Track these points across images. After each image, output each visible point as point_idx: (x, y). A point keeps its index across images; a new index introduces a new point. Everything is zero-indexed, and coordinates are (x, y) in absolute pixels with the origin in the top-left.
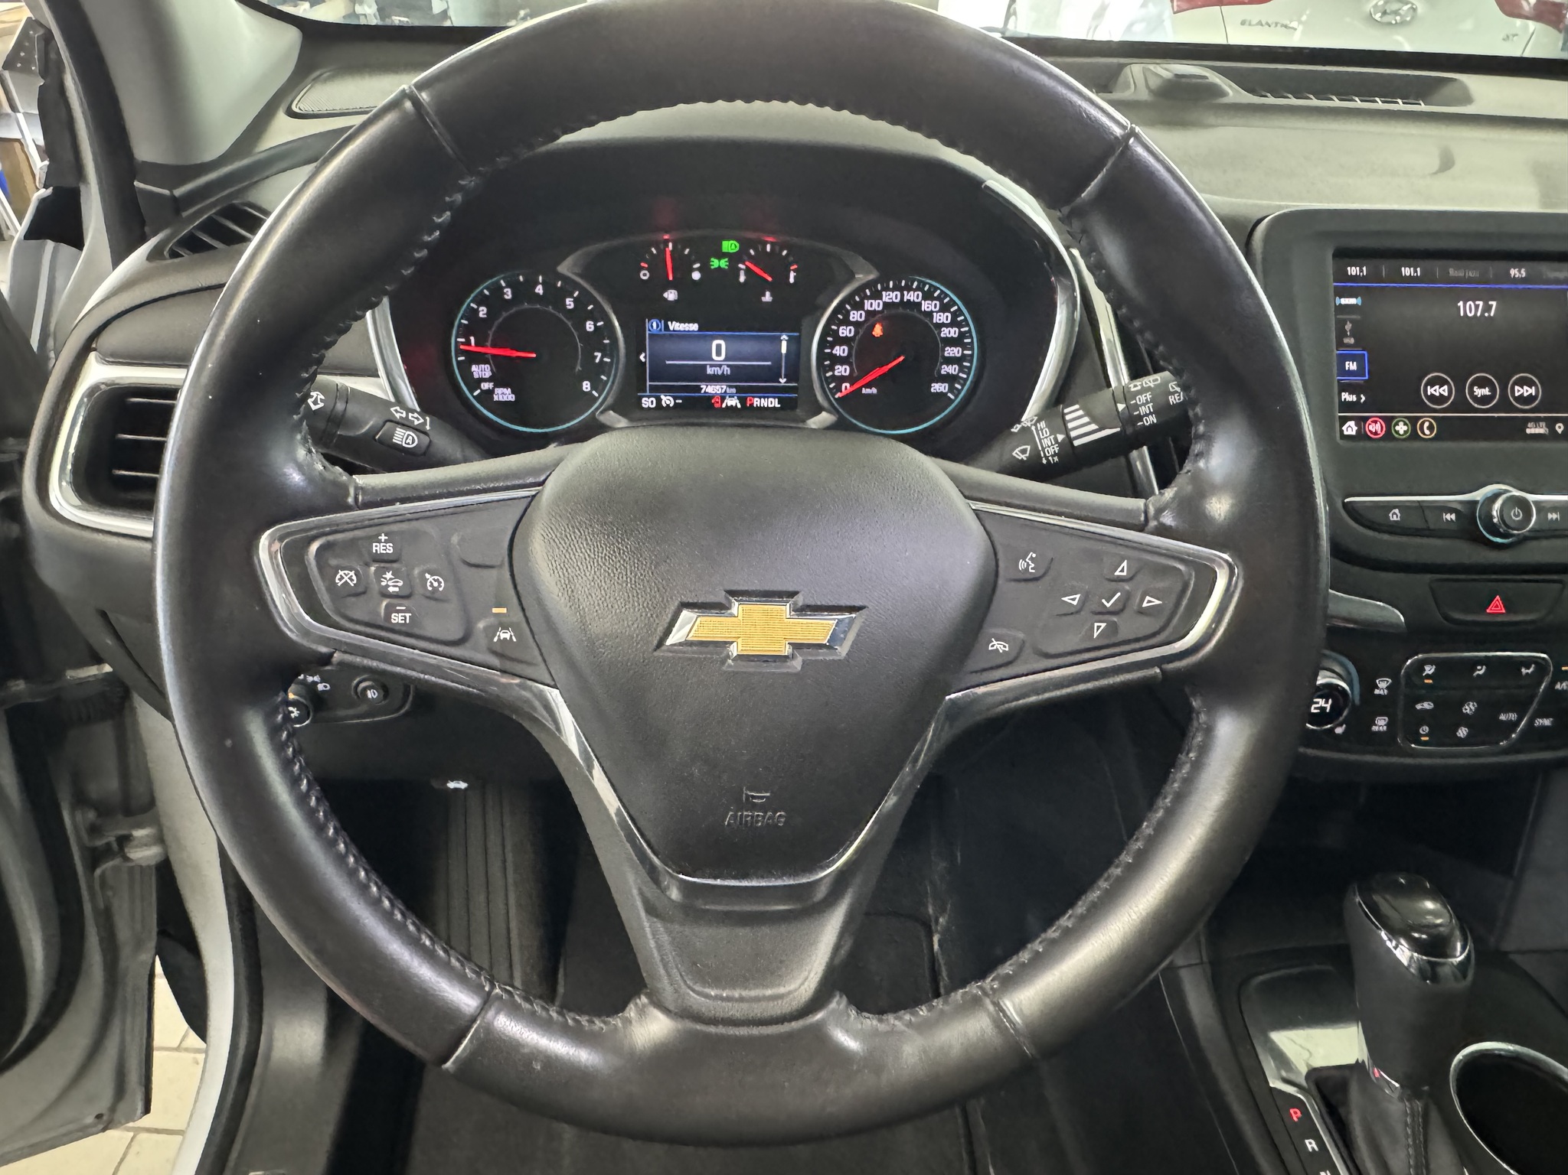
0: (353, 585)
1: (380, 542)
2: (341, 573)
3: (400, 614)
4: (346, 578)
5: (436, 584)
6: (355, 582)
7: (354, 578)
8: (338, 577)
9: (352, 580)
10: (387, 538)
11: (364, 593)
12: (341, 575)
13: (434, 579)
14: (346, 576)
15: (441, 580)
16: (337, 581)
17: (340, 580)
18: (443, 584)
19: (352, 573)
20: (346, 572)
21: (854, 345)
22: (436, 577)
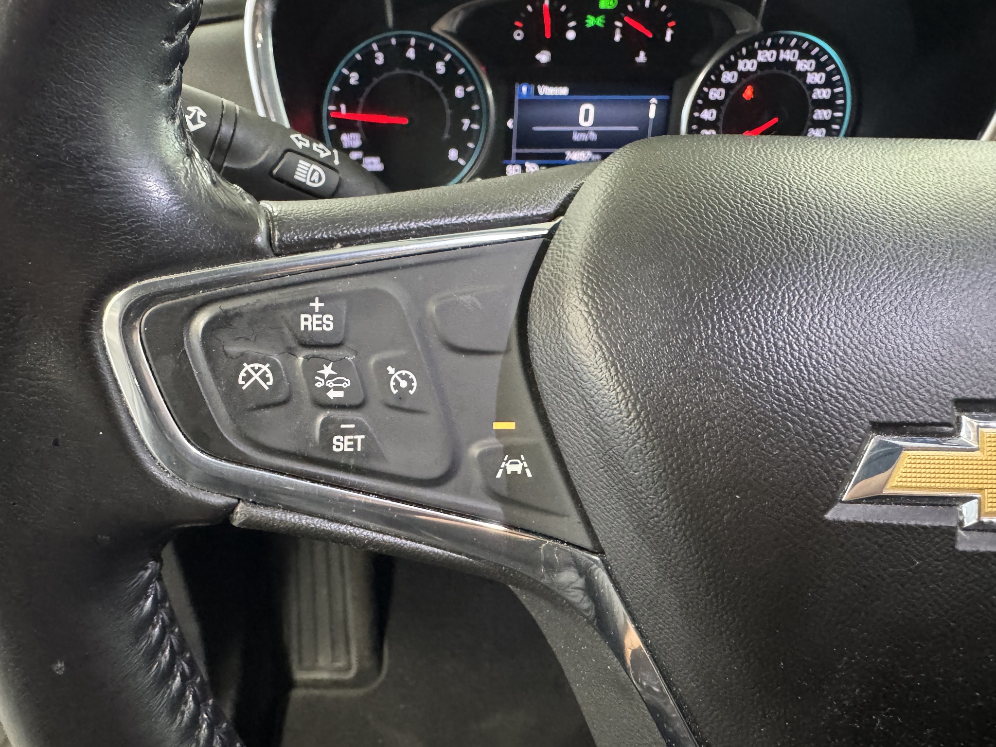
0: (267, 388)
1: (312, 312)
2: (247, 367)
3: (347, 437)
4: (256, 377)
5: (404, 384)
6: (270, 383)
7: (269, 375)
8: (242, 374)
9: (266, 380)
10: (322, 305)
11: (285, 402)
12: (247, 372)
13: (400, 375)
14: (256, 372)
15: (412, 376)
16: (241, 382)
17: (246, 379)
18: (415, 384)
19: (265, 368)
20: (256, 366)
21: (723, 108)
22: (404, 372)
